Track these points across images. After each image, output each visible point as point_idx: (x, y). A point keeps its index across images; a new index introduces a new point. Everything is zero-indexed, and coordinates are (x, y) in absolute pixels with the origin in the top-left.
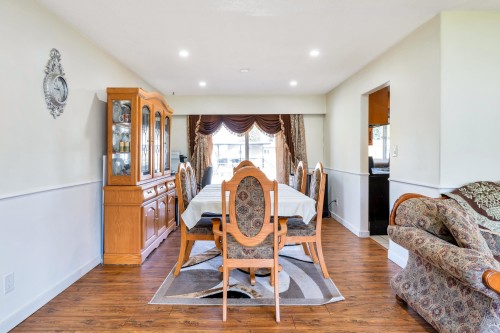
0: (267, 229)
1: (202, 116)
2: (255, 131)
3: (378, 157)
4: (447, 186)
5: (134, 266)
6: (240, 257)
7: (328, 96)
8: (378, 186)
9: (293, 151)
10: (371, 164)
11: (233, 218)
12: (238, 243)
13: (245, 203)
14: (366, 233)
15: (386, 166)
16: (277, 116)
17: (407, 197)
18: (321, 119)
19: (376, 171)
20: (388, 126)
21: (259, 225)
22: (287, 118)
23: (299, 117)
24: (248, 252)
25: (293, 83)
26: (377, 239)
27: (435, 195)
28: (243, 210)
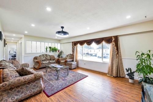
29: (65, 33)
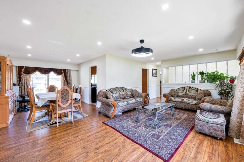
0: (70, 102)
1: (26, 67)
2: (52, 74)
3: (93, 83)
4: (107, 89)
5: (5, 128)
6: (62, 110)
7: (79, 65)
8: (94, 90)
9: (67, 81)
10: (92, 85)
11: (60, 100)
12: (61, 107)
13: (64, 96)
14: (91, 102)
15: (95, 85)
16: (61, 69)
17: (100, 91)
18: (76, 72)
19: (93, 86)
20: (96, 75)
21: (67, 101)
22: (65, 70)
23: (69, 70)
24: (64, 108)
25: (69, 60)
26: (94, 104)
27: (105, 91)
28: (63, 98)
29: (148, 50)
